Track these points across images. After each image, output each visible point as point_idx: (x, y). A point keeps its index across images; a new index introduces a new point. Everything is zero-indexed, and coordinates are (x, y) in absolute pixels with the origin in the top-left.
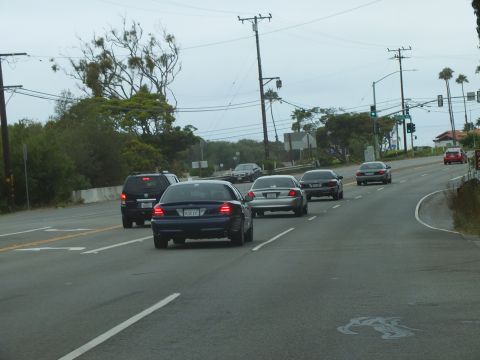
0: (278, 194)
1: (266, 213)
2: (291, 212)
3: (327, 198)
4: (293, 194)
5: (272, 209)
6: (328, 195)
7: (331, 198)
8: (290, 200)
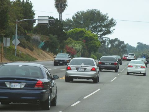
0: (85, 69)
1: (74, 80)
2: (91, 80)
3: (112, 71)
4: (94, 69)
5: (79, 78)
6: (113, 69)
7: (114, 71)
8: (93, 73)
